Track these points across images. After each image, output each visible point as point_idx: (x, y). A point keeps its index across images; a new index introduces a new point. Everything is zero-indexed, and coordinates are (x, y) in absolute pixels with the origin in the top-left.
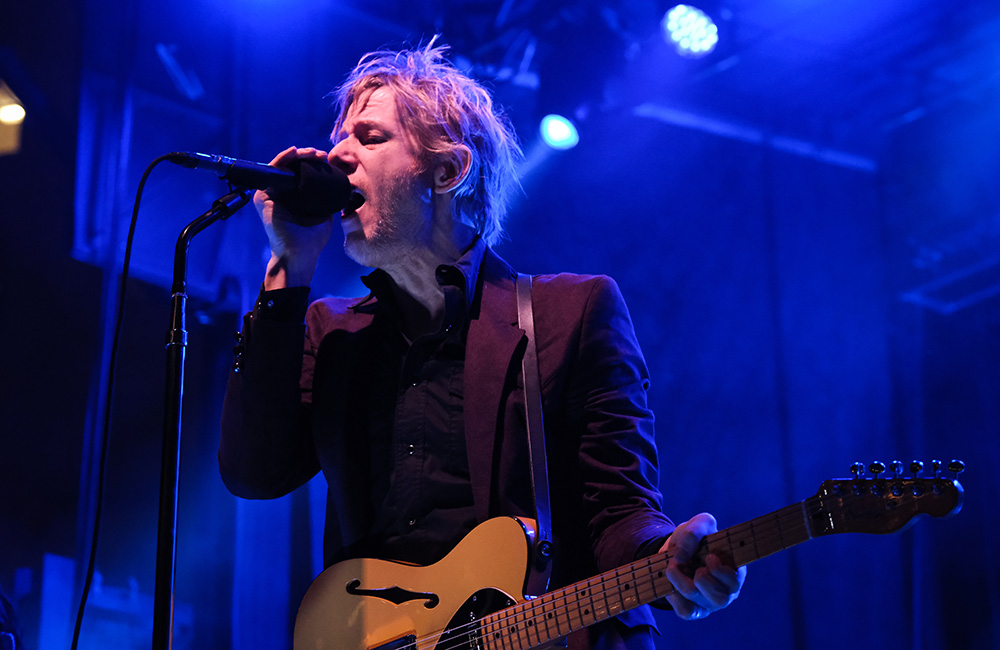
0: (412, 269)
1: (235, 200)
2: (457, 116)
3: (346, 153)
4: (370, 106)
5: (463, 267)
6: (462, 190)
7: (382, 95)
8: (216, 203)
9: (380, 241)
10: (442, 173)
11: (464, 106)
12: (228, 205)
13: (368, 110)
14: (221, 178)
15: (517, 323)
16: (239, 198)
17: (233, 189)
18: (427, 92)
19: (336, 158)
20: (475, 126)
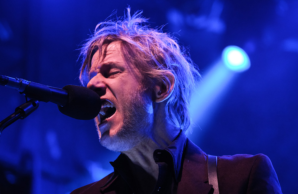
0: (143, 151)
1: (30, 107)
2: (161, 55)
3: (98, 83)
4: (108, 55)
5: (171, 150)
6: (171, 99)
7: (114, 46)
8: (18, 109)
9: (125, 133)
10: (158, 89)
11: (164, 49)
12: (25, 110)
13: (107, 57)
14: (21, 93)
15: (208, 182)
16: (32, 105)
17: (28, 100)
18: (141, 42)
19: (92, 87)
20: (173, 60)
